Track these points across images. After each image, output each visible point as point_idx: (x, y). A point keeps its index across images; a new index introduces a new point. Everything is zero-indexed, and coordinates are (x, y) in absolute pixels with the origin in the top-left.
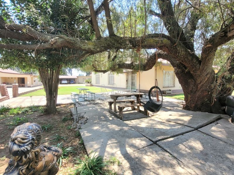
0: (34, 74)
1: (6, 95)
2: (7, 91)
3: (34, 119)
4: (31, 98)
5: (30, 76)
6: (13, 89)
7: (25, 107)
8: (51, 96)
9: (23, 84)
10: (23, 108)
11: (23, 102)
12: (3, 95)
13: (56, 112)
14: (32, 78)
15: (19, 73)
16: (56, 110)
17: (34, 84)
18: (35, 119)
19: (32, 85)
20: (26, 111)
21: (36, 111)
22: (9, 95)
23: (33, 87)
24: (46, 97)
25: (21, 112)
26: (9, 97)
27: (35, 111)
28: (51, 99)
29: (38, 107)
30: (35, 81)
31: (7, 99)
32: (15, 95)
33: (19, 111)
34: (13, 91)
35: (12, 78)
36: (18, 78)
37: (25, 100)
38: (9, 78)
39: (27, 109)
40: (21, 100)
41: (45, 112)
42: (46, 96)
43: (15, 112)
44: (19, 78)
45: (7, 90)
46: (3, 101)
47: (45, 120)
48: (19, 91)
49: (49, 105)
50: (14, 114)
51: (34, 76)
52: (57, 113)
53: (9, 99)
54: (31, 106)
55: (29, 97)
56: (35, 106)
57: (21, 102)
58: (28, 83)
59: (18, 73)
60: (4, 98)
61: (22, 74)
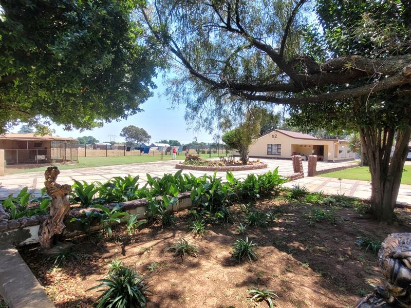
0: (339, 138)
1: (300, 172)
2: (302, 166)
3: (345, 220)
4: (339, 181)
5: (333, 142)
6: (309, 164)
7: (328, 196)
8: (384, 185)
9: (321, 157)
10: (325, 196)
11: (323, 185)
12: (296, 171)
13: (394, 220)
14: (336, 146)
15: (315, 138)
16: (394, 215)
17: (340, 156)
18: (348, 220)
19: (336, 159)
20: (331, 202)
21: (348, 207)
22: (304, 172)
23: (337, 161)
24: (372, 184)
25: (322, 202)
26: (303, 174)
27: (346, 207)
28: (383, 191)
29: (351, 199)
30: (340, 152)
31: (301, 178)
32: (312, 173)
33: (320, 199)
34: (309, 166)
35: (305, 146)
36: (314, 146)
37: (326, 182)
38: (301, 146)
39: (332, 200)
40: (320, 182)
41: (366, 213)
42: (371, 182)
43: (314, 199)
44: (316, 146)
45: (301, 163)
46: (296, 179)
47: (367, 230)
48: (317, 166)
49: (377, 201)
50: (311, 202)
51: (340, 143)
52: (396, 223)
53: (303, 177)
54: (339, 196)
55: (336, 179)
56: (346, 197)
57: (321, 186)
58: (329, 154)
59: (313, 138)
60: (297, 176)
61: (319, 140)
